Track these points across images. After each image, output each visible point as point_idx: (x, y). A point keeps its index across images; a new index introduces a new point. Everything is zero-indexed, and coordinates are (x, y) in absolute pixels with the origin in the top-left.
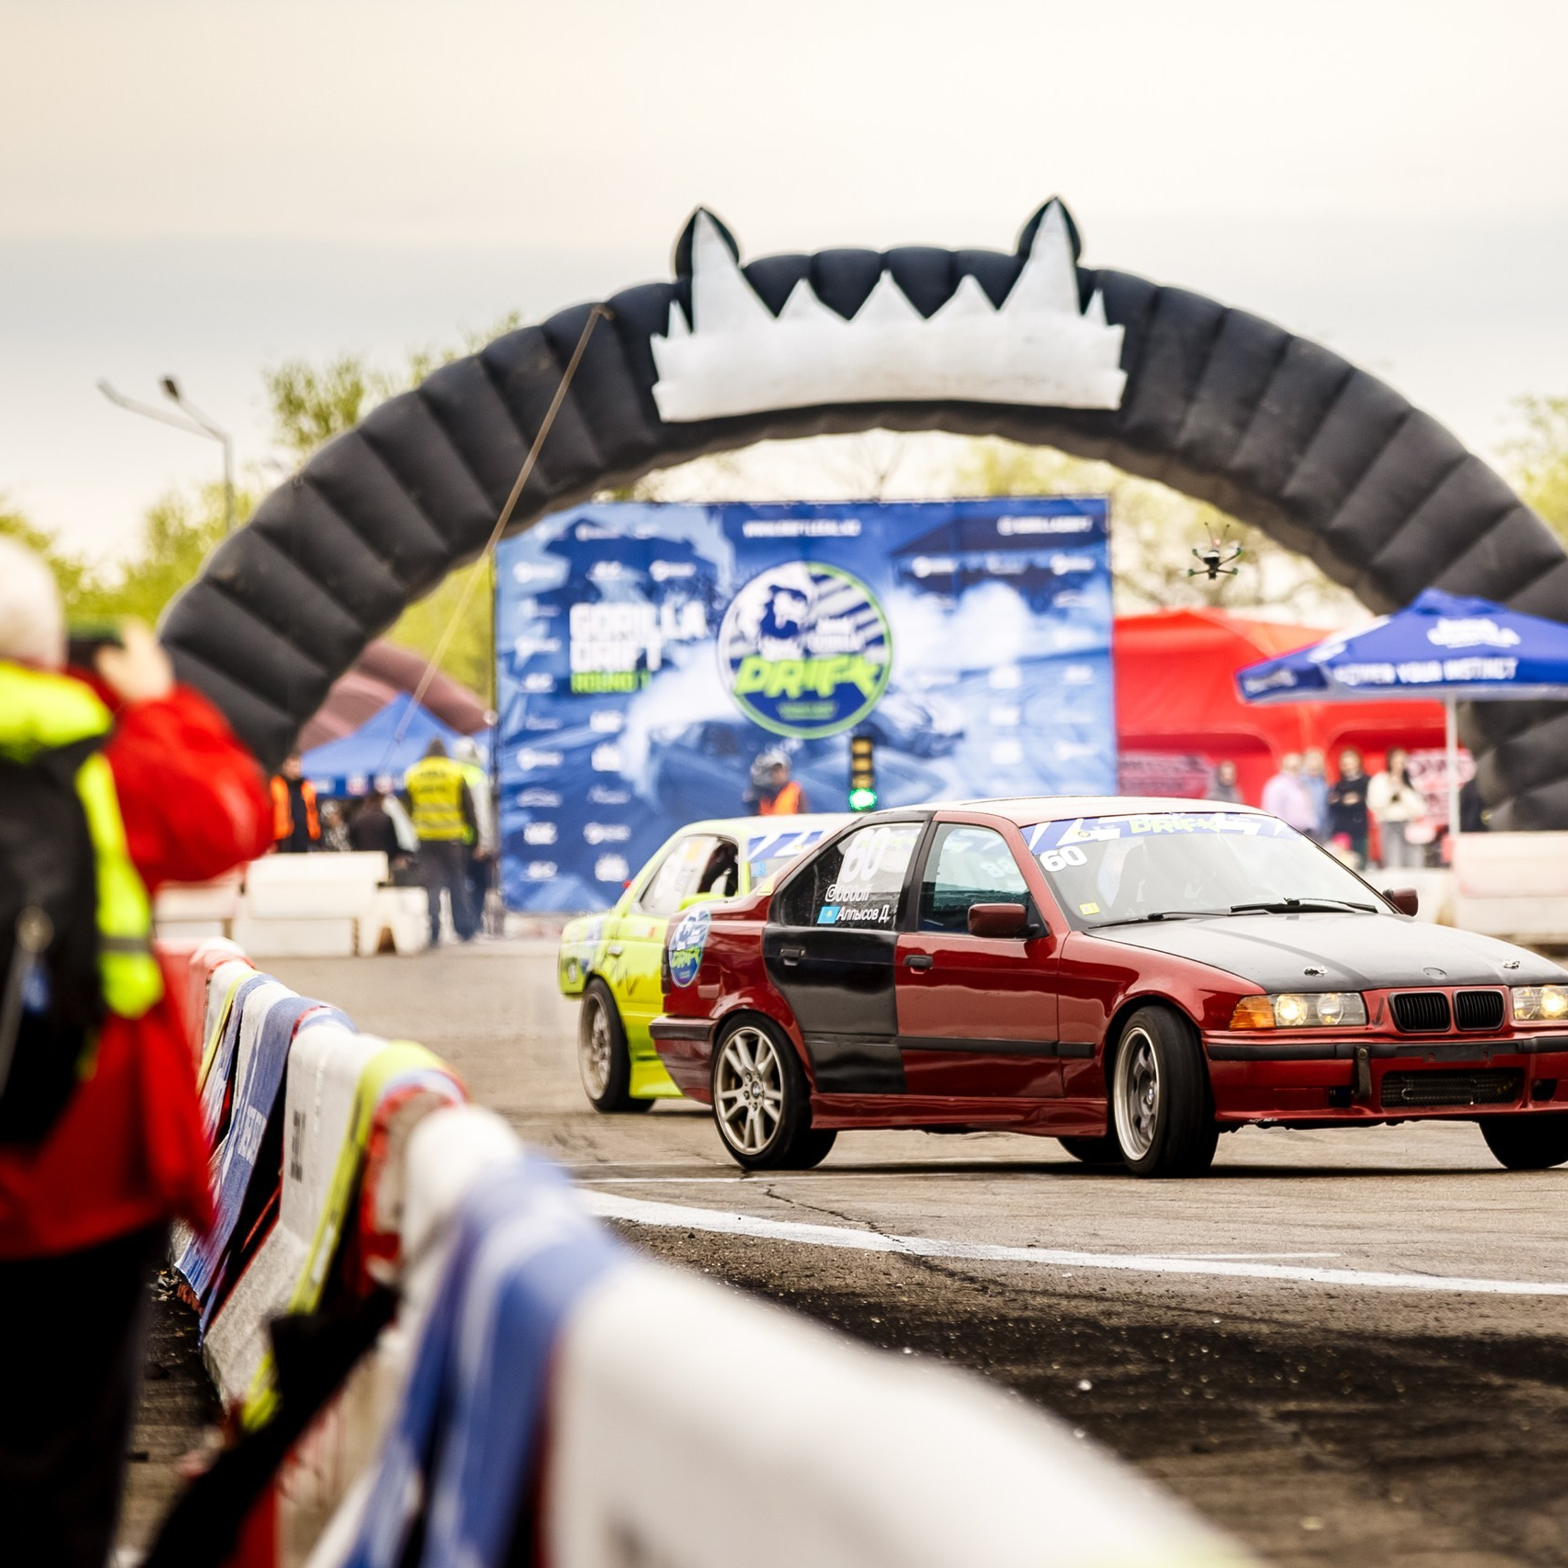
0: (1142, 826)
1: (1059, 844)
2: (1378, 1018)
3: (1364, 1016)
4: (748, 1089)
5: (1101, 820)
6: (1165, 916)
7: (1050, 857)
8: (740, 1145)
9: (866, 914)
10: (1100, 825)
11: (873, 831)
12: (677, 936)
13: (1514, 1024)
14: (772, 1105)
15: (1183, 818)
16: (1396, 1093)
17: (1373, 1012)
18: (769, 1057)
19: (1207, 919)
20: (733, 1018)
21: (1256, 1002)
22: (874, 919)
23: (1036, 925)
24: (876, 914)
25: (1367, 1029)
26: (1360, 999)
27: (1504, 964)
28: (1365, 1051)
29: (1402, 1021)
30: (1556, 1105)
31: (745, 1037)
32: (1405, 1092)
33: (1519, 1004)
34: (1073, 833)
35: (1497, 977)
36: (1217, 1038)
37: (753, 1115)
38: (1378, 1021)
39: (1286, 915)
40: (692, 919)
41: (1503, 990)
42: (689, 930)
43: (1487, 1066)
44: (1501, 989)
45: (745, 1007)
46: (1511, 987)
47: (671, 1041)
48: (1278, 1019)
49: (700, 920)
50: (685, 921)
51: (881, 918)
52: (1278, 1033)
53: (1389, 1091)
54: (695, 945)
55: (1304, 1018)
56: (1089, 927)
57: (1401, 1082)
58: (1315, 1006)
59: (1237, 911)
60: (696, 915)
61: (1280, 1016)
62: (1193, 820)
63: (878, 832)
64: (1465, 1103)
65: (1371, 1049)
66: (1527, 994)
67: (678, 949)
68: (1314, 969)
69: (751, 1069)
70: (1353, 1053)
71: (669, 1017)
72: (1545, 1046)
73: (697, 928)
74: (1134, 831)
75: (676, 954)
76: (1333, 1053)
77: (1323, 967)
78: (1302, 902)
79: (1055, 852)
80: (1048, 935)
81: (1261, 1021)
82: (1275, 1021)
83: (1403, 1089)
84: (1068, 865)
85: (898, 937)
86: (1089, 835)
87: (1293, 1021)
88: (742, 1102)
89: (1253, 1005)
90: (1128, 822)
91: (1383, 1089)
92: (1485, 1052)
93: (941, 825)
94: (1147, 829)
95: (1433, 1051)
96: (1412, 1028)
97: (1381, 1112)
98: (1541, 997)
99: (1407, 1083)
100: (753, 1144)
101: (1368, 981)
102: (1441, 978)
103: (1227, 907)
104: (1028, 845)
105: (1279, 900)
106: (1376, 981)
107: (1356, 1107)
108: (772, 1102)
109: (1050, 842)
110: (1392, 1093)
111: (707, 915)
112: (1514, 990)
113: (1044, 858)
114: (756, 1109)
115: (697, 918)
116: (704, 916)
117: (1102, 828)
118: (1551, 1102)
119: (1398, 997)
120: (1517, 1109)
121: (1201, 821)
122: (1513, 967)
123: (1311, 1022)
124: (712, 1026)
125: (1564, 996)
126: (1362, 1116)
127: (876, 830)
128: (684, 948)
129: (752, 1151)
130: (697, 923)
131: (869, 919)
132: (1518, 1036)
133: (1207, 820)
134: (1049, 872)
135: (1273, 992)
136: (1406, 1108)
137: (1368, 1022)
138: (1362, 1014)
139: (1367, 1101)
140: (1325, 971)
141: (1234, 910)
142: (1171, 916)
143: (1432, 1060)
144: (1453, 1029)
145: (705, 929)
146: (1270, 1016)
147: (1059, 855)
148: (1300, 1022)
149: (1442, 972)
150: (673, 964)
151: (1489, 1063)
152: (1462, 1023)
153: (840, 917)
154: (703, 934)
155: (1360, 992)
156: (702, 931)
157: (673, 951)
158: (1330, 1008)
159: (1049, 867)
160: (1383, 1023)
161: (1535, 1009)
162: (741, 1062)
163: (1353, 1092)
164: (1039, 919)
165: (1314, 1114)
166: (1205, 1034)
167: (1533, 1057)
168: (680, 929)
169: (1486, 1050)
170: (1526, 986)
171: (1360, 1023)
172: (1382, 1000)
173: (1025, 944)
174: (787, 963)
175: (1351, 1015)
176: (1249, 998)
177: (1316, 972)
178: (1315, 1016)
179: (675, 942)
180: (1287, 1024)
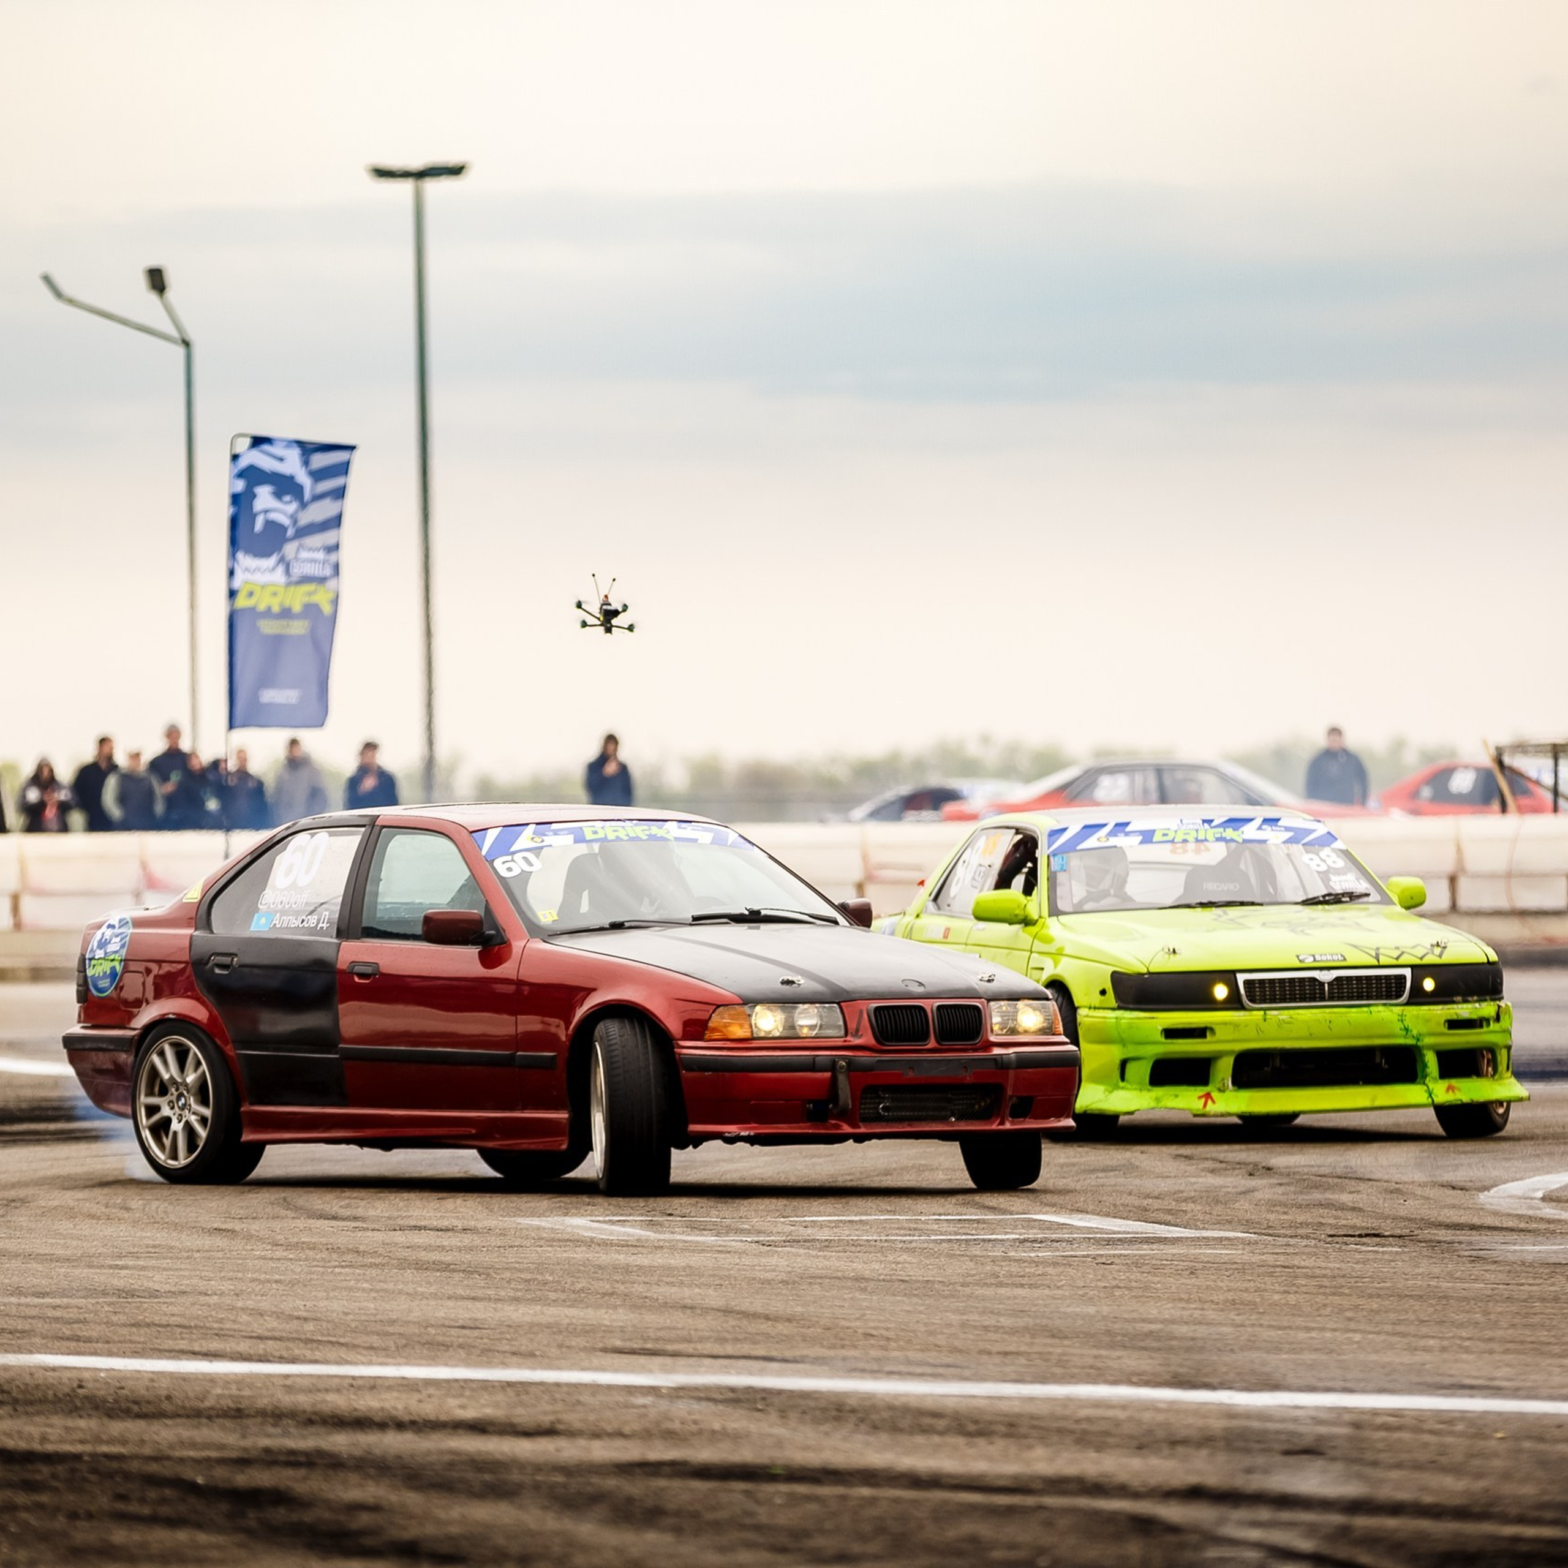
0: (595, 832)
1: (513, 849)
2: (857, 1031)
3: (843, 1027)
4: (174, 1098)
5: (554, 826)
6: (627, 924)
7: (504, 863)
8: (160, 1156)
9: (303, 921)
10: (552, 831)
11: (309, 836)
12: (95, 943)
13: (993, 1039)
14: (197, 1120)
15: (636, 825)
16: (874, 1108)
17: (852, 1026)
18: (200, 1071)
19: (671, 927)
20: (160, 1027)
21: (732, 1012)
22: (312, 925)
23: (492, 932)
24: (315, 921)
25: (845, 1041)
26: (838, 1010)
27: (980, 977)
28: (844, 1064)
29: (881, 1032)
30: (1032, 1123)
31: (175, 1045)
32: (882, 1108)
33: (996, 1016)
34: (526, 839)
35: (975, 990)
36: (690, 1049)
37: (176, 1126)
38: (856, 1033)
39: (746, 925)
40: (111, 926)
41: (982, 1003)
42: (108, 937)
43: (966, 1082)
44: (980, 1003)
45: (171, 1016)
46: (989, 1000)
47: (86, 1053)
48: (755, 1030)
49: (120, 928)
50: (104, 928)
51: (320, 925)
52: (755, 1044)
53: (867, 1106)
54: (116, 952)
55: (781, 1029)
56: (550, 935)
57: (879, 1097)
58: (793, 1017)
59: (698, 920)
60: (116, 923)
61: (756, 1027)
62: (646, 827)
63: (316, 836)
64: (944, 1119)
65: (850, 1062)
66: (1004, 1008)
67: (97, 957)
68: (791, 979)
69: (179, 1080)
70: (832, 1066)
71: (83, 1027)
72: (1025, 1062)
73: (117, 936)
74: (588, 838)
75: (93, 962)
76: (812, 1066)
77: (799, 977)
78: (763, 912)
79: (509, 858)
80: (505, 943)
81: (738, 1032)
82: (752, 1032)
83: (880, 1104)
84: (522, 871)
85: (340, 944)
86: (543, 841)
87: (770, 1032)
88: (166, 1111)
89: (729, 1015)
90: (581, 828)
91: (861, 1104)
92: (965, 1067)
93: (384, 830)
94: (601, 835)
95: (913, 1065)
96: (891, 1041)
97: (859, 1127)
98: (1017, 1012)
99: (884, 1098)
100: (174, 1156)
101: (844, 991)
102: (920, 990)
103: (688, 916)
104: (481, 850)
105: (740, 909)
106: (854, 992)
107: (833, 1122)
108: (199, 1118)
109: (504, 847)
110: (870, 1108)
111: (127, 922)
112: (992, 1003)
113: (498, 864)
114: (180, 1121)
115: (117, 926)
116: (123, 923)
117: (556, 834)
118: (1027, 1120)
119: (877, 1009)
120: (994, 1127)
121: (655, 829)
122: (989, 981)
123: (786, 1034)
124: (134, 1036)
125: (1040, 1011)
126: (840, 1131)
127: (313, 835)
128: (102, 956)
129: (172, 1163)
130: (117, 931)
131: (306, 926)
132: (997, 1051)
133: (660, 828)
134: (504, 878)
135: (750, 1001)
136: (884, 1124)
137: (846, 1035)
138: (840, 1026)
139: (846, 1116)
140: (802, 982)
141: (695, 919)
142: (633, 924)
143: (911, 1074)
144: (932, 1043)
145: (126, 936)
146: (747, 1026)
147: (513, 860)
148: (777, 1034)
149: (921, 984)
150: (90, 972)
151: (968, 1078)
152: (942, 1037)
153: (275, 924)
154: (123, 941)
155: (838, 1003)
156: (121, 940)
157: (90, 959)
158: (807, 1019)
159: (504, 873)
160: (862, 1035)
161: (1011, 1024)
162: (168, 1071)
163: (831, 1106)
164: (495, 926)
165: (791, 1128)
166: (678, 1044)
167: (1011, 1073)
168: (98, 935)
169: (965, 1065)
170: (1003, 1000)
171: (838, 1035)
172: (861, 1012)
173: (480, 952)
174: (217, 971)
175: (829, 1027)
176: (726, 1008)
177: (793, 982)
178: (793, 1027)
179: (92, 950)
180: (762, 1034)
